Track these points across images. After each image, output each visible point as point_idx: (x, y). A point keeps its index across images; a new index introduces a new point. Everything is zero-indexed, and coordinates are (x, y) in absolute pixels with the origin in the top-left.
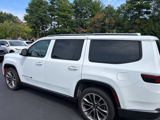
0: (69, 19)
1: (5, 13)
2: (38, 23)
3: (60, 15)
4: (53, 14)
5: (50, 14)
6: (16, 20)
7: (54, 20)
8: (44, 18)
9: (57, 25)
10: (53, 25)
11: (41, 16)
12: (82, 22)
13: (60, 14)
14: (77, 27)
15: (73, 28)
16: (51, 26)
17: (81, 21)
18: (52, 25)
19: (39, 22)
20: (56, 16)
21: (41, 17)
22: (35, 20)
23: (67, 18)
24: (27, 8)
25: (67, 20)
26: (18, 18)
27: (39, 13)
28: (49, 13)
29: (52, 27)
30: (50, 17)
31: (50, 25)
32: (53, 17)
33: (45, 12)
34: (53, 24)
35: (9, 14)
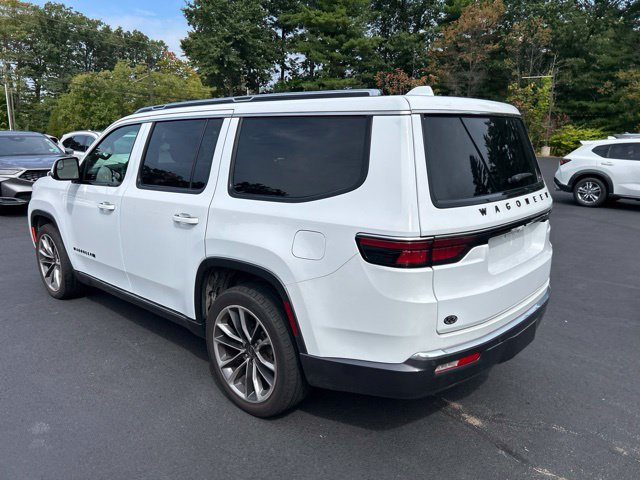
0: (352, 40)
1: (119, 32)
2: (230, 63)
3: (314, 25)
4: (286, 20)
5: (276, 25)
6: (158, 56)
7: (293, 46)
8: (250, 43)
9: (304, 65)
10: (288, 69)
11: (241, 32)
12: (405, 47)
13: (313, 21)
14: (382, 68)
15: (368, 75)
16: (280, 70)
17: (402, 44)
18: (284, 68)
19: (232, 59)
20: (301, 28)
21: (240, 36)
22: (216, 52)
23: (342, 36)
24: (187, 7)
25: (341, 43)
26: (166, 48)
27: (231, 21)
28: (275, 19)
29: (286, 73)
30: (277, 35)
31: (278, 67)
32: (291, 35)
33: (254, 15)
34: (288, 65)
35: (135, 32)
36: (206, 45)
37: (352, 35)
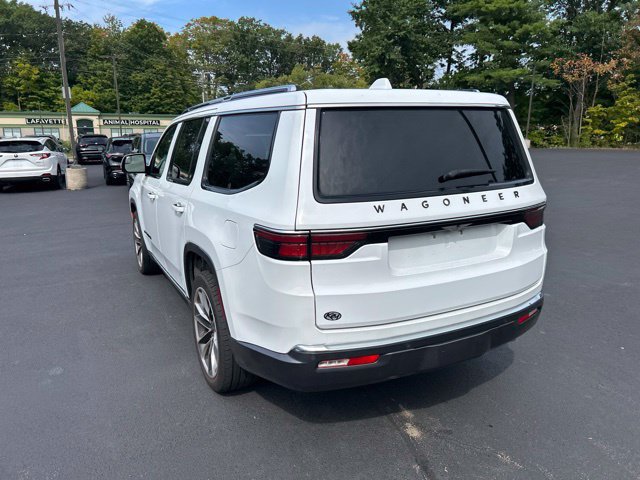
0: (526, 26)
1: (300, 39)
2: (390, 61)
3: (484, 14)
4: (456, 11)
5: (445, 17)
6: (334, 57)
7: (461, 38)
8: (413, 39)
9: (473, 57)
10: (455, 62)
11: (404, 28)
12: (592, 28)
13: (483, 9)
14: (561, 54)
15: (543, 62)
16: (446, 64)
18: (451, 61)
19: (392, 57)
20: (471, 17)
21: (402, 33)
22: (377, 51)
23: (516, 23)
25: (514, 30)
26: (341, 50)
27: (395, 19)
28: (444, 11)
29: (453, 67)
30: (444, 27)
31: (444, 61)
32: (460, 26)
33: (418, 9)
34: (454, 57)
35: (314, 37)
36: (369, 44)
37: (526, 21)
